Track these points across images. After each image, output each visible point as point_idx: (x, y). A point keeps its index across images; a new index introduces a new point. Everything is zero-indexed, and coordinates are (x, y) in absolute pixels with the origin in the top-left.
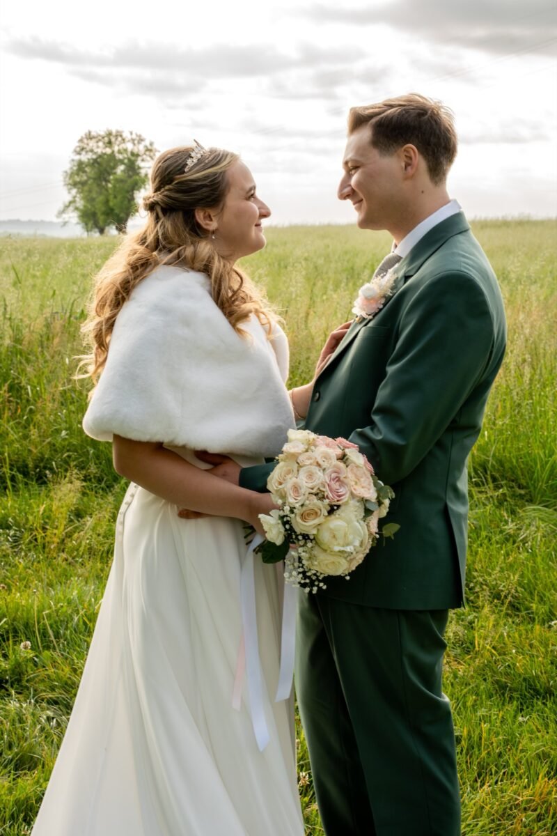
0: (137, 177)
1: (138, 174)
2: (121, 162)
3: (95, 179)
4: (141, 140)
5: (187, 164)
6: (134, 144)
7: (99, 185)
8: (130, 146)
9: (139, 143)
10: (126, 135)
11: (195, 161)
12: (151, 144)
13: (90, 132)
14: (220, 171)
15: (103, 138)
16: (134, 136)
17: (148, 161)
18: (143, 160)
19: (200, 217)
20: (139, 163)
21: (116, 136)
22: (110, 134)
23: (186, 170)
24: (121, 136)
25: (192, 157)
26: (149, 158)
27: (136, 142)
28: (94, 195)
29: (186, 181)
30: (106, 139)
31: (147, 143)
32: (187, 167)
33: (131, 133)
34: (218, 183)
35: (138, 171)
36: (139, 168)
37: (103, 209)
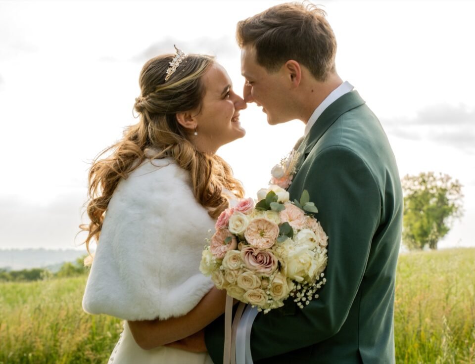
0: (446, 207)
1: (447, 205)
2: (433, 196)
3: (412, 210)
4: (448, 178)
5: (167, 74)
6: (443, 182)
7: (416, 214)
8: (439, 184)
9: (447, 180)
10: (436, 175)
11: (174, 70)
12: (457, 181)
13: (408, 175)
14: (195, 78)
15: (418, 178)
16: (443, 176)
17: (454, 195)
18: (450, 194)
19: (181, 119)
20: (448, 196)
21: (429, 177)
22: (423, 175)
23: (166, 79)
24: (432, 176)
25: (171, 67)
26: (455, 192)
27: (445, 180)
28: (412, 222)
29: (166, 90)
30: (421, 180)
31: (453, 181)
32: (167, 76)
33: (441, 174)
34: (195, 88)
35: (446, 203)
36: (448, 200)
37: (419, 232)
